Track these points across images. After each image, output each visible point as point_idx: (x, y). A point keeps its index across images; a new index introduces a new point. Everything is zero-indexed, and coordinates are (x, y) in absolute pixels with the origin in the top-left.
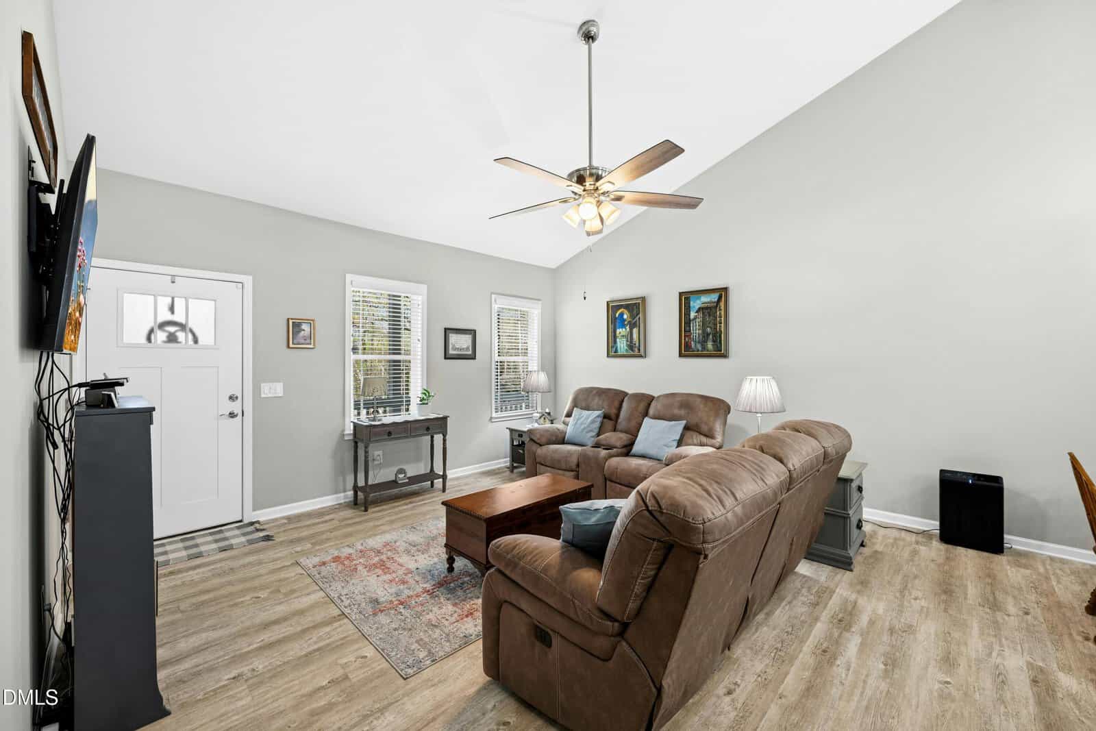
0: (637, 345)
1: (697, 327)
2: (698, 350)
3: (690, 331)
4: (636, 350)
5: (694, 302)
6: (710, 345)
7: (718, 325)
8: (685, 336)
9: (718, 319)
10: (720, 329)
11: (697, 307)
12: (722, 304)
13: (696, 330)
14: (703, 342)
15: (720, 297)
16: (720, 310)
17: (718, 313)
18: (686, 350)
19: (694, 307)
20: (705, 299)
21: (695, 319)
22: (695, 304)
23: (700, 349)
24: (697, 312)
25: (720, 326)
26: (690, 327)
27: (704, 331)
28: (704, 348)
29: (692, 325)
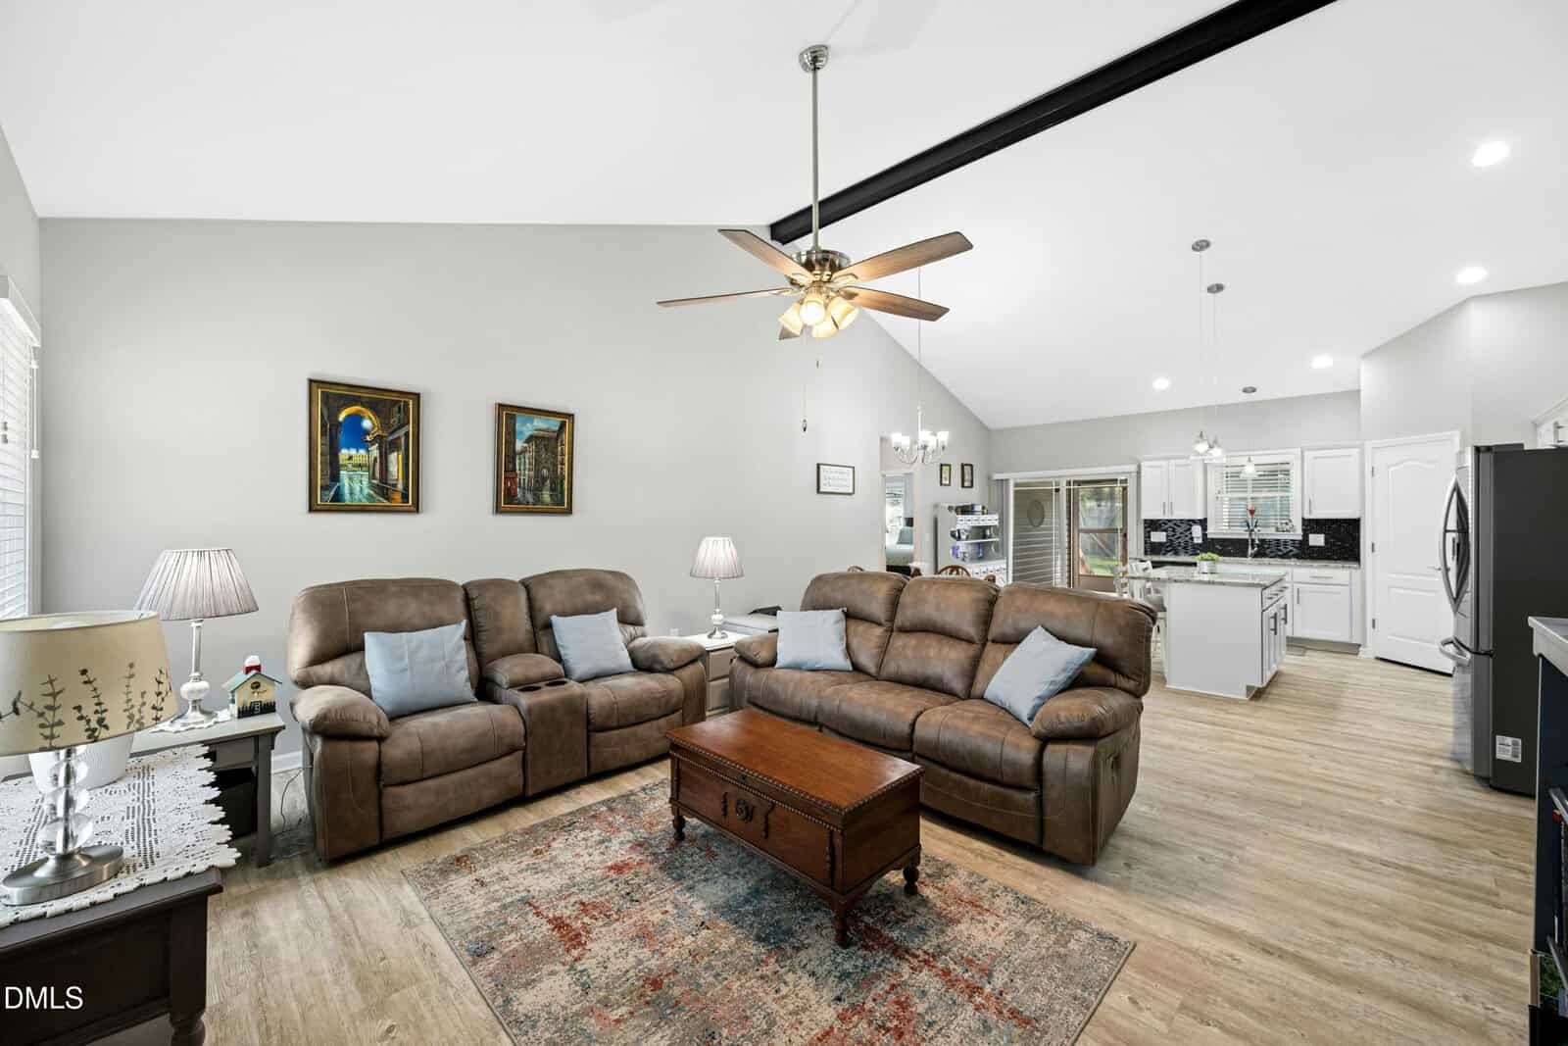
0: (400, 486)
1: (527, 466)
2: (528, 503)
3: (514, 470)
4: (398, 497)
5: (522, 426)
6: (546, 496)
7: (559, 466)
8: (505, 478)
9: (559, 458)
10: (562, 473)
11: (527, 434)
12: (566, 436)
13: (525, 470)
14: (537, 491)
15: (563, 425)
16: (562, 445)
17: (559, 448)
18: (508, 499)
19: (522, 432)
20: (540, 424)
21: (524, 451)
22: (524, 429)
23: (531, 500)
24: (527, 441)
25: (562, 469)
26: (515, 465)
27: (537, 472)
28: (538, 500)
29: (517, 461)
